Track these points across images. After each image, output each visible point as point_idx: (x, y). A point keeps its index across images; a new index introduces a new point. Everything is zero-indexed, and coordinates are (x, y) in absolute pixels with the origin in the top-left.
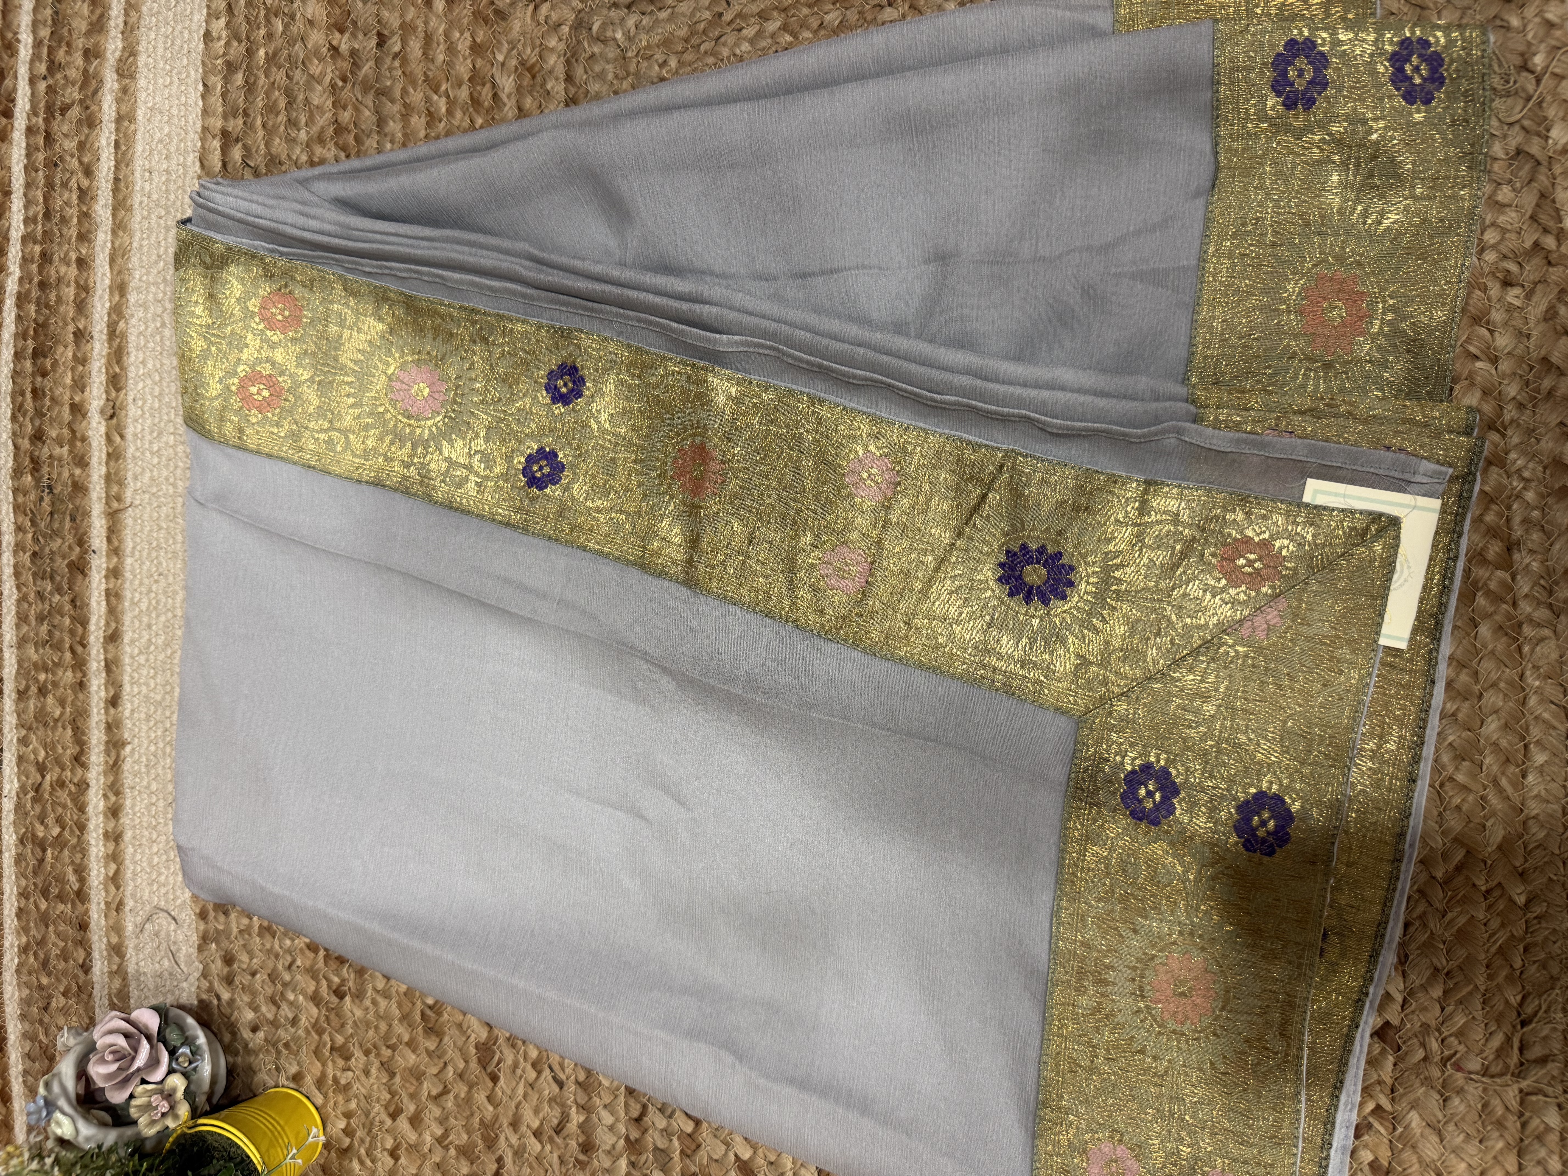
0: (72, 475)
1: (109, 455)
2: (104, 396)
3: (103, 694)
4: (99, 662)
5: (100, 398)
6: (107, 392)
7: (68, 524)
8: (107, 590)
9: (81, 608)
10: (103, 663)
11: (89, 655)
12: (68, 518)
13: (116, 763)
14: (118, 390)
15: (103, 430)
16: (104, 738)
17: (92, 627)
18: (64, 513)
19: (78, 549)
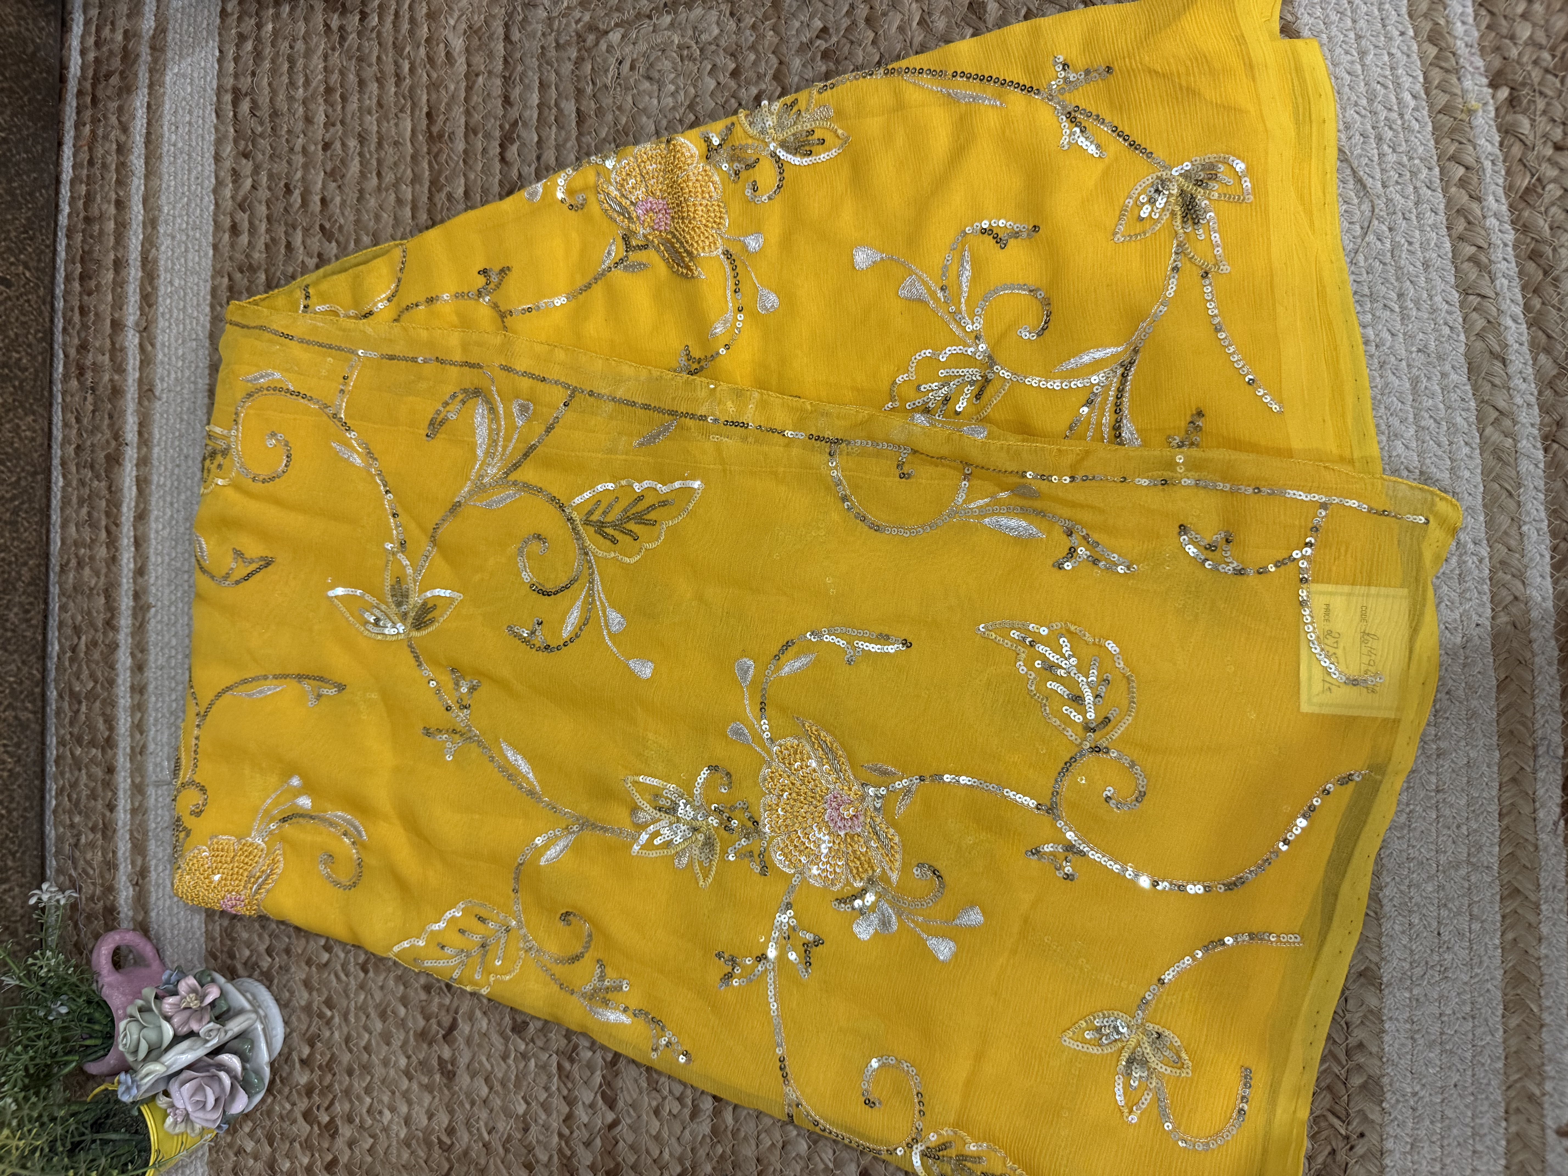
0: (111, 380)
1: (141, 362)
2: (138, 313)
3: (132, 566)
4: (129, 539)
5: (135, 314)
6: (141, 309)
7: (106, 422)
8: (137, 477)
9: (116, 493)
10: (132, 540)
11: (121, 533)
12: (106, 416)
13: (141, 625)
14: (150, 306)
15: (137, 341)
16: (131, 603)
17: (125, 509)
18: (103, 411)
19: (113, 443)
